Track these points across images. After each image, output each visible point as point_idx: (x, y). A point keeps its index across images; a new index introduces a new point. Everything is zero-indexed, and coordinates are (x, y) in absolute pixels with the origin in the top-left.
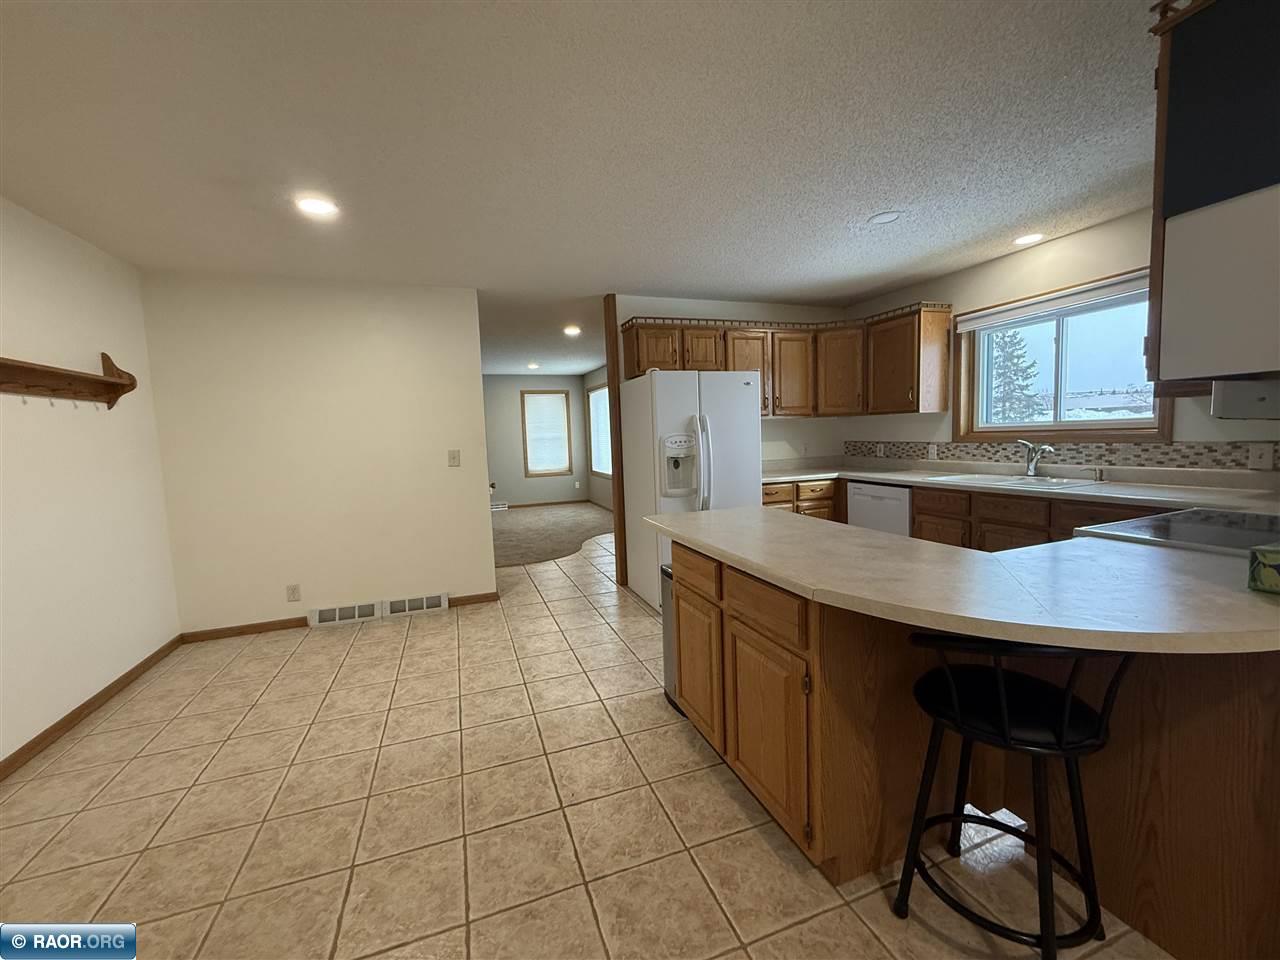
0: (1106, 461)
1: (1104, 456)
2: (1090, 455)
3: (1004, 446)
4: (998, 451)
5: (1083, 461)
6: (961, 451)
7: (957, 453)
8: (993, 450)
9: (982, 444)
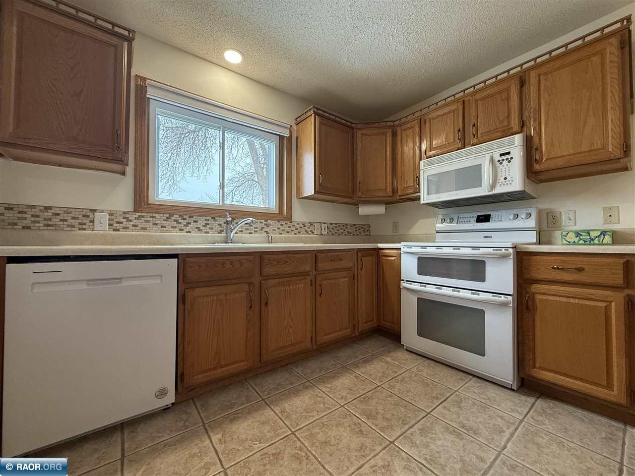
0: (265, 232)
1: (264, 228)
2: (257, 228)
3: (195, 218)
4: (190, 223)
5: (253, 231)
6: (146, 221)
7: (141, 223)
8: (185, 222)
9: (173, 215)
